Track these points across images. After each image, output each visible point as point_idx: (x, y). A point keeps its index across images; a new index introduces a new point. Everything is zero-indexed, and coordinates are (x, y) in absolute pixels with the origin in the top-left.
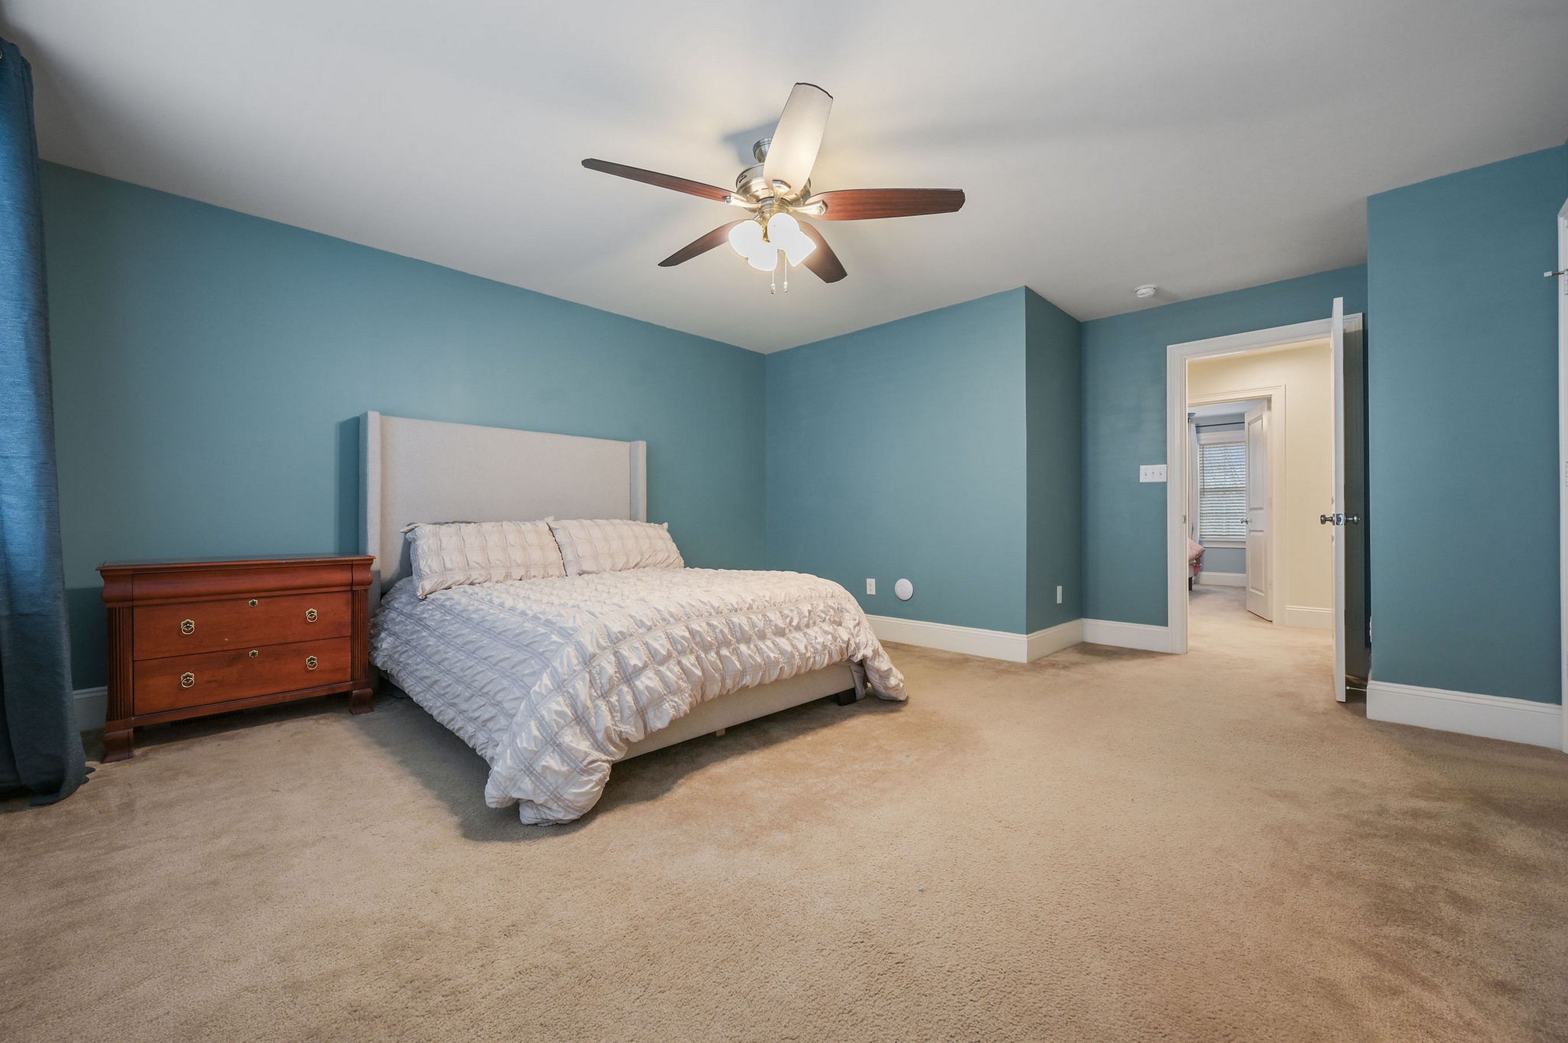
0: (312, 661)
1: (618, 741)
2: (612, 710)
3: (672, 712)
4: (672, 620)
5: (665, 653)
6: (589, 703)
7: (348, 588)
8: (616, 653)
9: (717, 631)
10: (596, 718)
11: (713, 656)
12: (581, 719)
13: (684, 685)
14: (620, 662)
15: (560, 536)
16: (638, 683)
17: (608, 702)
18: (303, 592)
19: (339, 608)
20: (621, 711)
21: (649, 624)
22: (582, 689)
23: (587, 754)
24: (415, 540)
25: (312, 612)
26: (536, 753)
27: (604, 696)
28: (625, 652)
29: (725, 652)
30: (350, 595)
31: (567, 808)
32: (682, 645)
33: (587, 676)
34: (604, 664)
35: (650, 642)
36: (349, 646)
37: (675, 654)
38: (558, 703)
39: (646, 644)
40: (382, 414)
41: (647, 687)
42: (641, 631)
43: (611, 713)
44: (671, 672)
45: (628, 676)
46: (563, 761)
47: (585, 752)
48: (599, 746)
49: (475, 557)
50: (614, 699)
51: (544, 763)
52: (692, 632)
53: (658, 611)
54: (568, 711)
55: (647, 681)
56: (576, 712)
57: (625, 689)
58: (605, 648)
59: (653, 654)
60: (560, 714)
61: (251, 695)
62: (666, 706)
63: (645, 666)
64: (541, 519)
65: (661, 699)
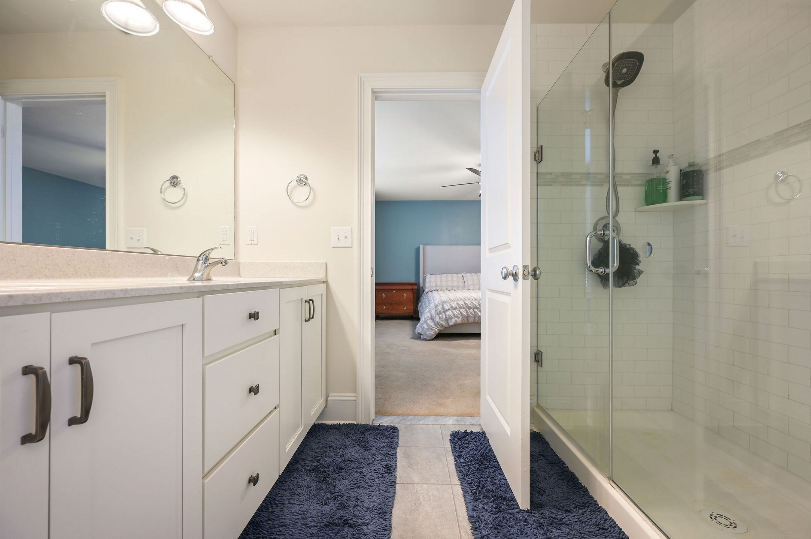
0: (405, 307)
1: (440, 325)
2: (440, 318)
3: (454, 321)
4: (460, 300)
5: (455, 307)
6: (434, 315)
7: (412, 290)
8: (443, 306)
9: (474, 304)
10: (436, 319)
11: (471, 310)
12: (432, 318)
13: (460, 316)
14: (443, 308)
15: (465, 279)
16: (446, 313)
17: (439, 316)
18: (403, 291)
19: (410, 295)
20: (442, 319)
21: (452, 299)
22: (433, 312)
23: (432, 326)
24: (426, 279)
25: (405, 295)
26: (423, 324)
27: (438, 315)
28: (445, 305)
29: (476, 310)
30: (412, 292)
31: (428, 336)
32: (461, 306)
33: (435, 310)
34: (439, 307)
35: (452, 304)
36: (412, 304)
37: (458, 308)
38: (428, 314)
39: (451, 305)
40: (423, 245)
41: (448, 314)
42: (450, 301)
43: (439, 319)
44: (456, 312)
45: (445, 311)
46: (427, 326)
47: (431, 325)
48: (435, 325)
49: (438, 284)
50: (440, 316)
51: (424, 326)
52: (465, 304)
53: (457, 297)
54: (430, 316)
55: (449, 313)
56: (432, 316)
57: (443, 314)
58: (440, 304)
59: (452, 307)
60: (428, 317)
61: (394, 312)
62: (453, 320)
63: (449, 309)
64: (461, 273)
65: (452, 318)
